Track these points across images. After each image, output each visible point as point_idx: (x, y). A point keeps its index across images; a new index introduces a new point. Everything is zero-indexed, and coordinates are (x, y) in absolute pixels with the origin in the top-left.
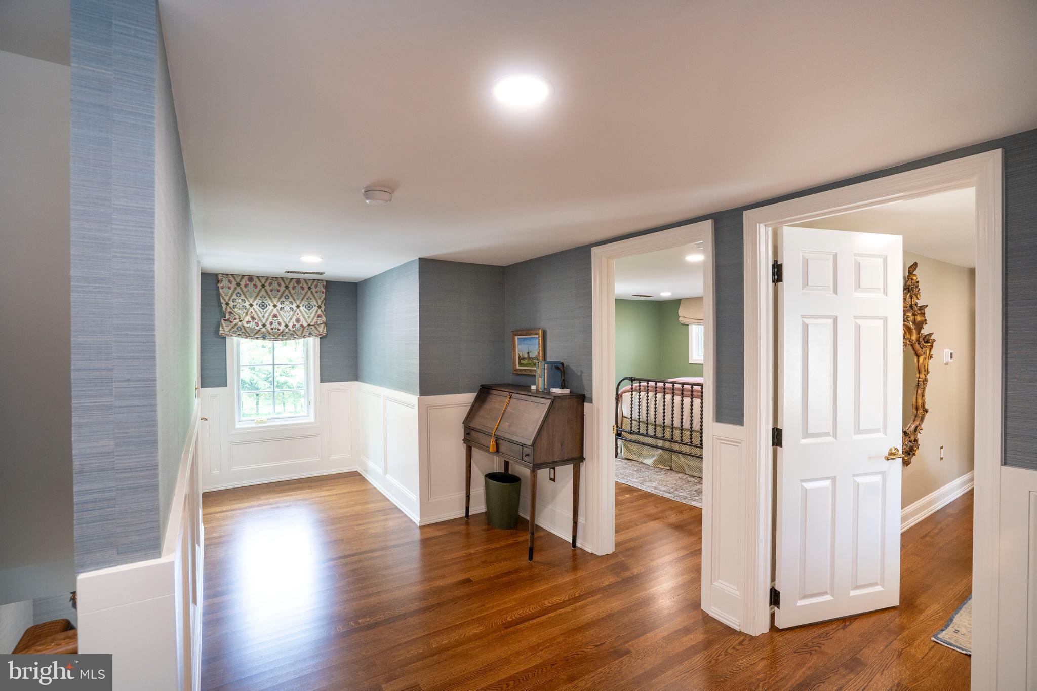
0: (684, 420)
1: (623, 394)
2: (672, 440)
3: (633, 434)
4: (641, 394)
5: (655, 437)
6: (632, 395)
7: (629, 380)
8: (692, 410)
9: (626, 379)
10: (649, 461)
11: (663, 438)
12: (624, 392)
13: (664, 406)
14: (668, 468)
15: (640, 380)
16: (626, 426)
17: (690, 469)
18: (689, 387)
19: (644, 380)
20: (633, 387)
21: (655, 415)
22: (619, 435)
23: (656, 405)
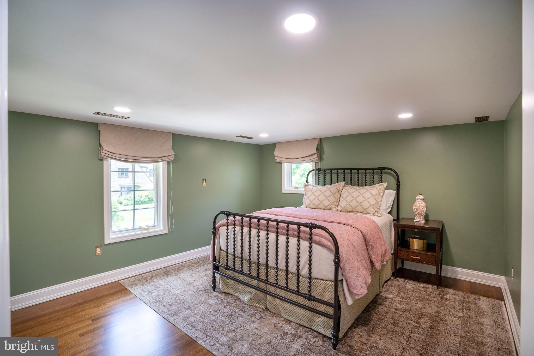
0: (279, 261)
1: (220, 228)
2: (266, 281)
3: (229, 269)
4: (236, 229)
5: (249, 275)
6: (227, 229)
7: (224, 214)
8: (287, 251)
9: (222, 213)
10: (245, 298)
11: (258, 278)
12: (221, 226)
13: (258, 244)
14: (263, 307)
15: (235, 215)
16: (223, 262)
17: (286, 313)
18: (285, 225)
19: (239, 215)
20: (229, 221)
21: (250, 253)
22: (216, 268)
23: (250, 242)
